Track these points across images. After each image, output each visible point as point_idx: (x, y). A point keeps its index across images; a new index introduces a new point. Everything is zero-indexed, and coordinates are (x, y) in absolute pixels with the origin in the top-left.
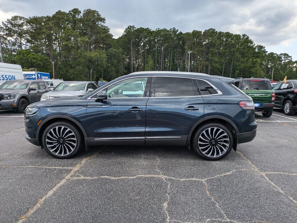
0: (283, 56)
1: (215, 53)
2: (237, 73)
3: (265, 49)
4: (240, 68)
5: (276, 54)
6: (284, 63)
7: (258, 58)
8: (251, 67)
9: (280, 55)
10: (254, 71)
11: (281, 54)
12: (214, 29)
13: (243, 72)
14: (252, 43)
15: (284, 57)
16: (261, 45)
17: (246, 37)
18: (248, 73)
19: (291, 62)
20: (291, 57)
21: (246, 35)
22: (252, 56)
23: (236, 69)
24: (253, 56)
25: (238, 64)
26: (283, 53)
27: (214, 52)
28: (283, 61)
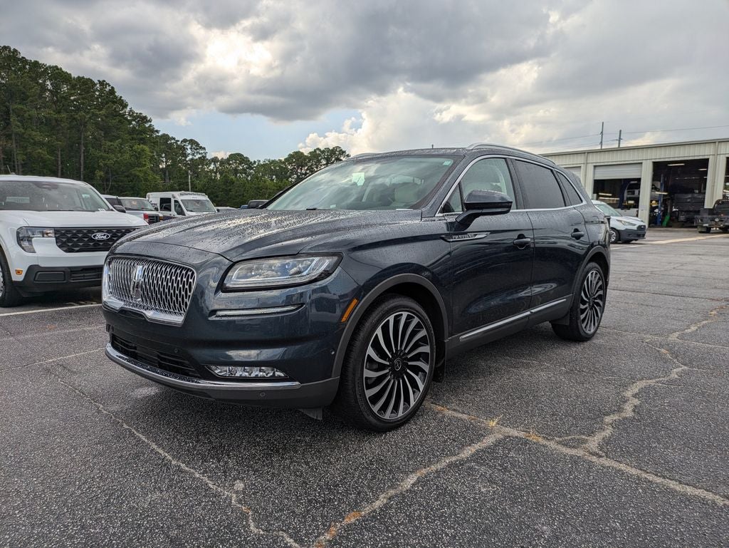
0: (189, 146)
1: (31, 118)
2: (101, 177)
3: (152, 123)
4: (105, 164)
5: (174, 139)
6: (192, 160)
7: (144, 143)
8: (132, 166)
9: (182, 142)
10: (141, 175)
11: (185, 141)
12: (15, 51)
13: (113, 175)
14: (126, 106)
15: (191, 148)
16: (141, 114)
17: (108, 88)
18: (126, 179)
19: (203, 160)
20: (204, 149)
21: (107, 84)
22: (130, 137)
23: (96, 166)
24: (133, 139)
25: (98, 153)
26: (188, 139)
27: (26, 115)
28: (190, 157)
